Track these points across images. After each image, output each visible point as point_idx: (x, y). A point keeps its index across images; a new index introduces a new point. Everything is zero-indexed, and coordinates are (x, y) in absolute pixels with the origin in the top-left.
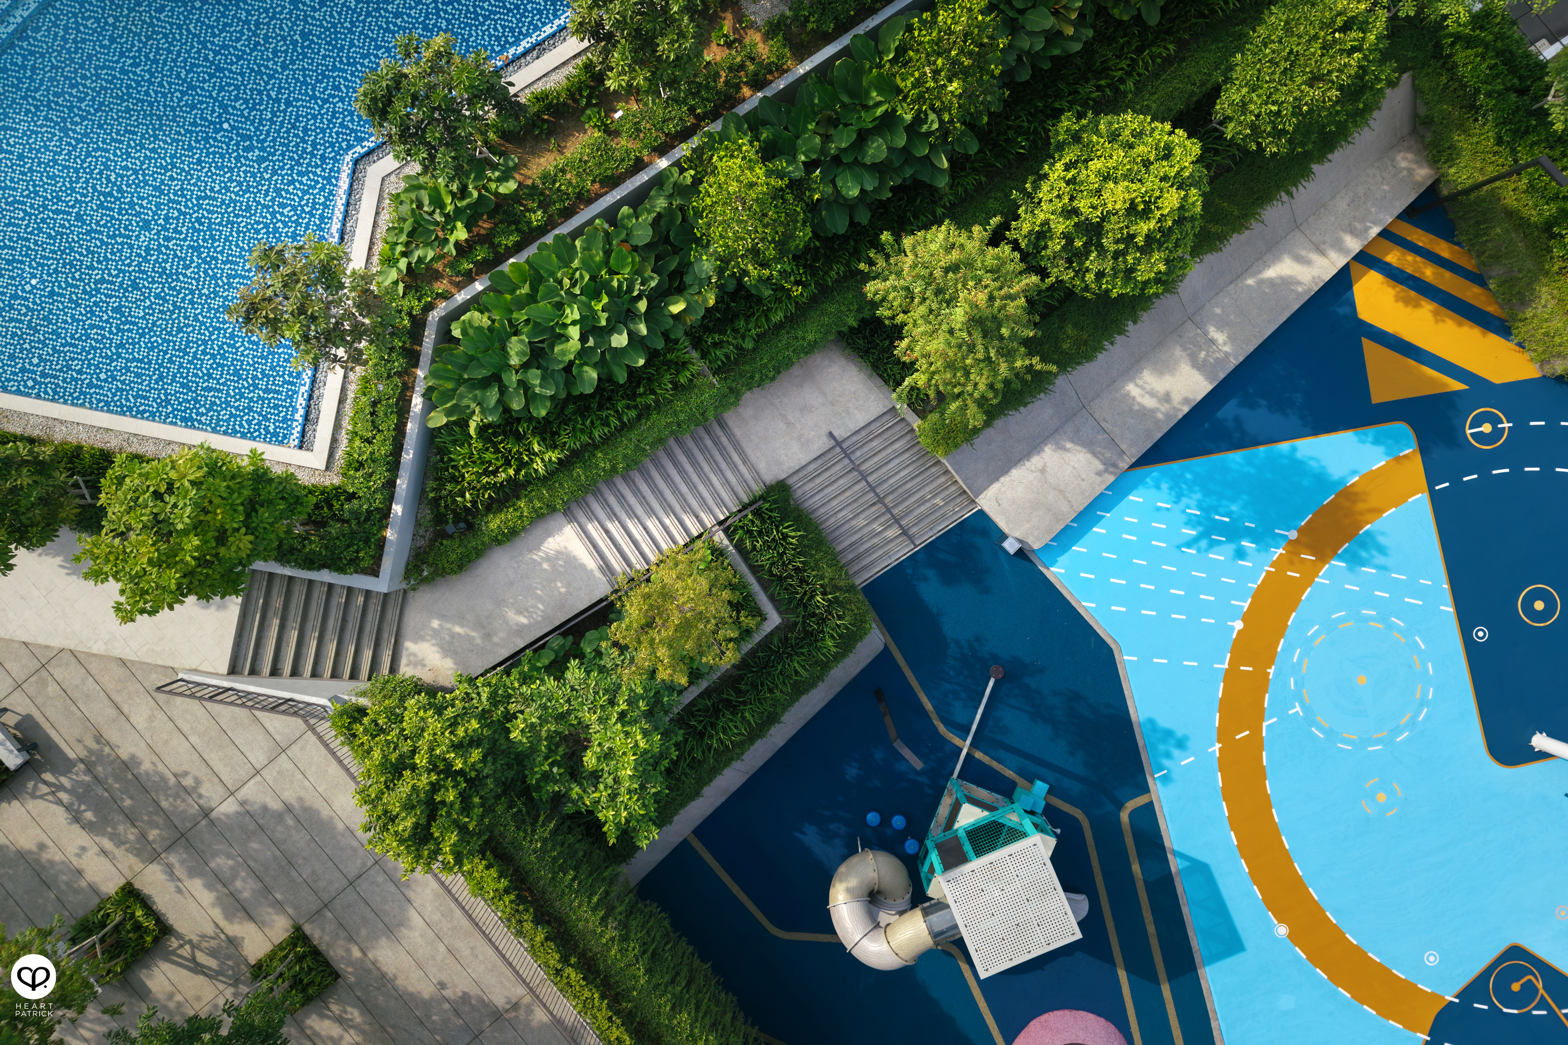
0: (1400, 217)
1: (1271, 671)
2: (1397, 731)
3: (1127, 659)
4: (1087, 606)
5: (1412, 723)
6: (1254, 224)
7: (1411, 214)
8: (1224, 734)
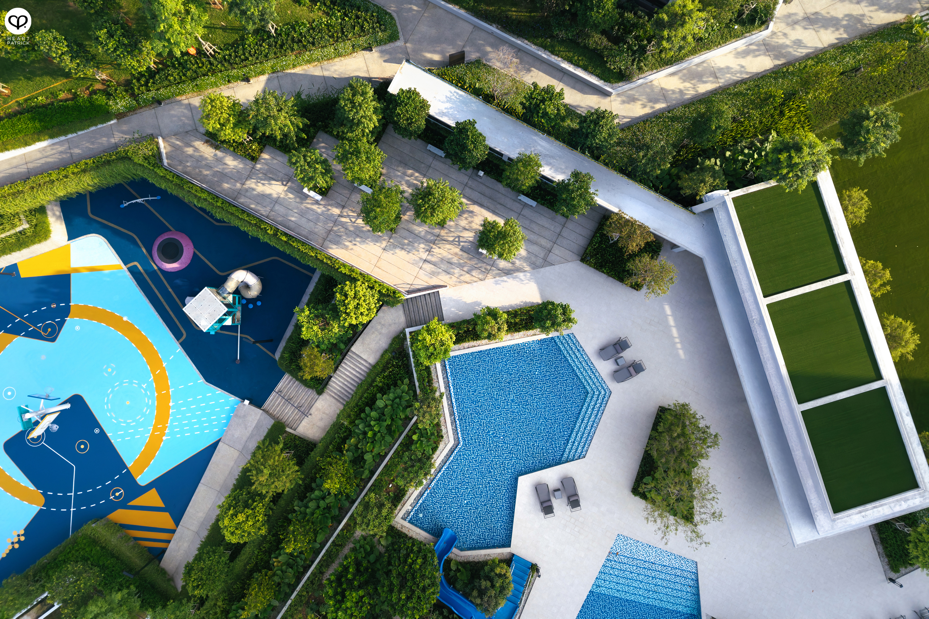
0: (166, 549)
1: (156, 394)
2: (111, 392)
3: (201, 380)
4: (219, 391)
5: (108, 396)
6: (209, 528)
7: (164, 551)
8: (164, 370)
